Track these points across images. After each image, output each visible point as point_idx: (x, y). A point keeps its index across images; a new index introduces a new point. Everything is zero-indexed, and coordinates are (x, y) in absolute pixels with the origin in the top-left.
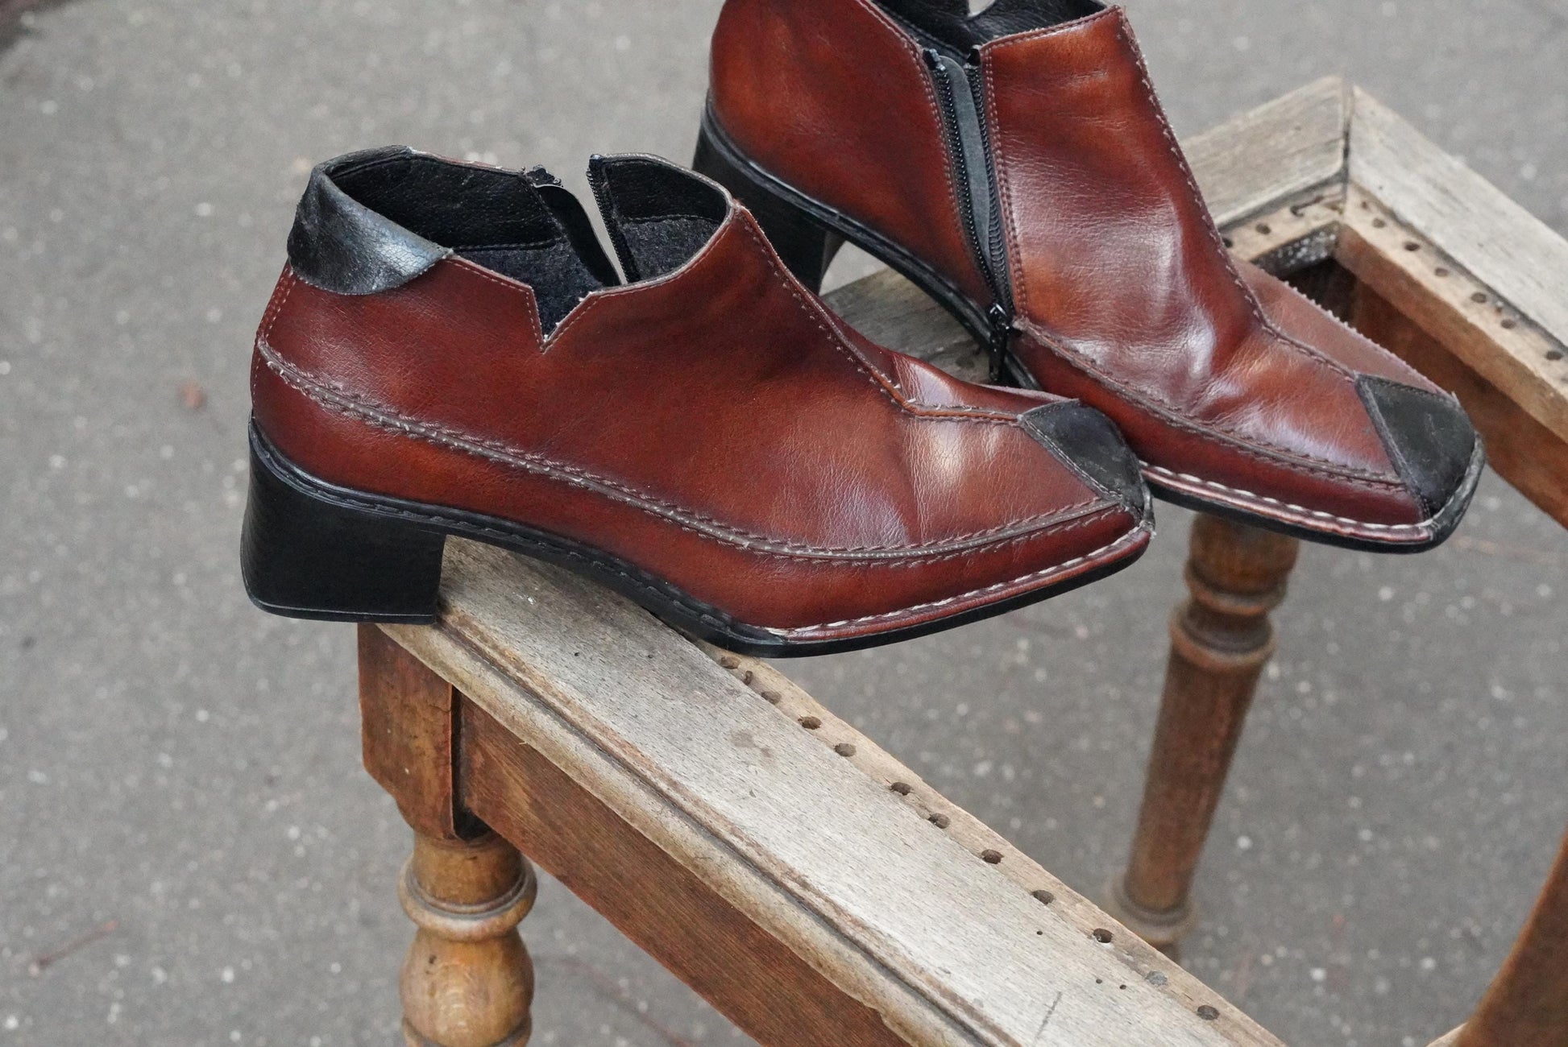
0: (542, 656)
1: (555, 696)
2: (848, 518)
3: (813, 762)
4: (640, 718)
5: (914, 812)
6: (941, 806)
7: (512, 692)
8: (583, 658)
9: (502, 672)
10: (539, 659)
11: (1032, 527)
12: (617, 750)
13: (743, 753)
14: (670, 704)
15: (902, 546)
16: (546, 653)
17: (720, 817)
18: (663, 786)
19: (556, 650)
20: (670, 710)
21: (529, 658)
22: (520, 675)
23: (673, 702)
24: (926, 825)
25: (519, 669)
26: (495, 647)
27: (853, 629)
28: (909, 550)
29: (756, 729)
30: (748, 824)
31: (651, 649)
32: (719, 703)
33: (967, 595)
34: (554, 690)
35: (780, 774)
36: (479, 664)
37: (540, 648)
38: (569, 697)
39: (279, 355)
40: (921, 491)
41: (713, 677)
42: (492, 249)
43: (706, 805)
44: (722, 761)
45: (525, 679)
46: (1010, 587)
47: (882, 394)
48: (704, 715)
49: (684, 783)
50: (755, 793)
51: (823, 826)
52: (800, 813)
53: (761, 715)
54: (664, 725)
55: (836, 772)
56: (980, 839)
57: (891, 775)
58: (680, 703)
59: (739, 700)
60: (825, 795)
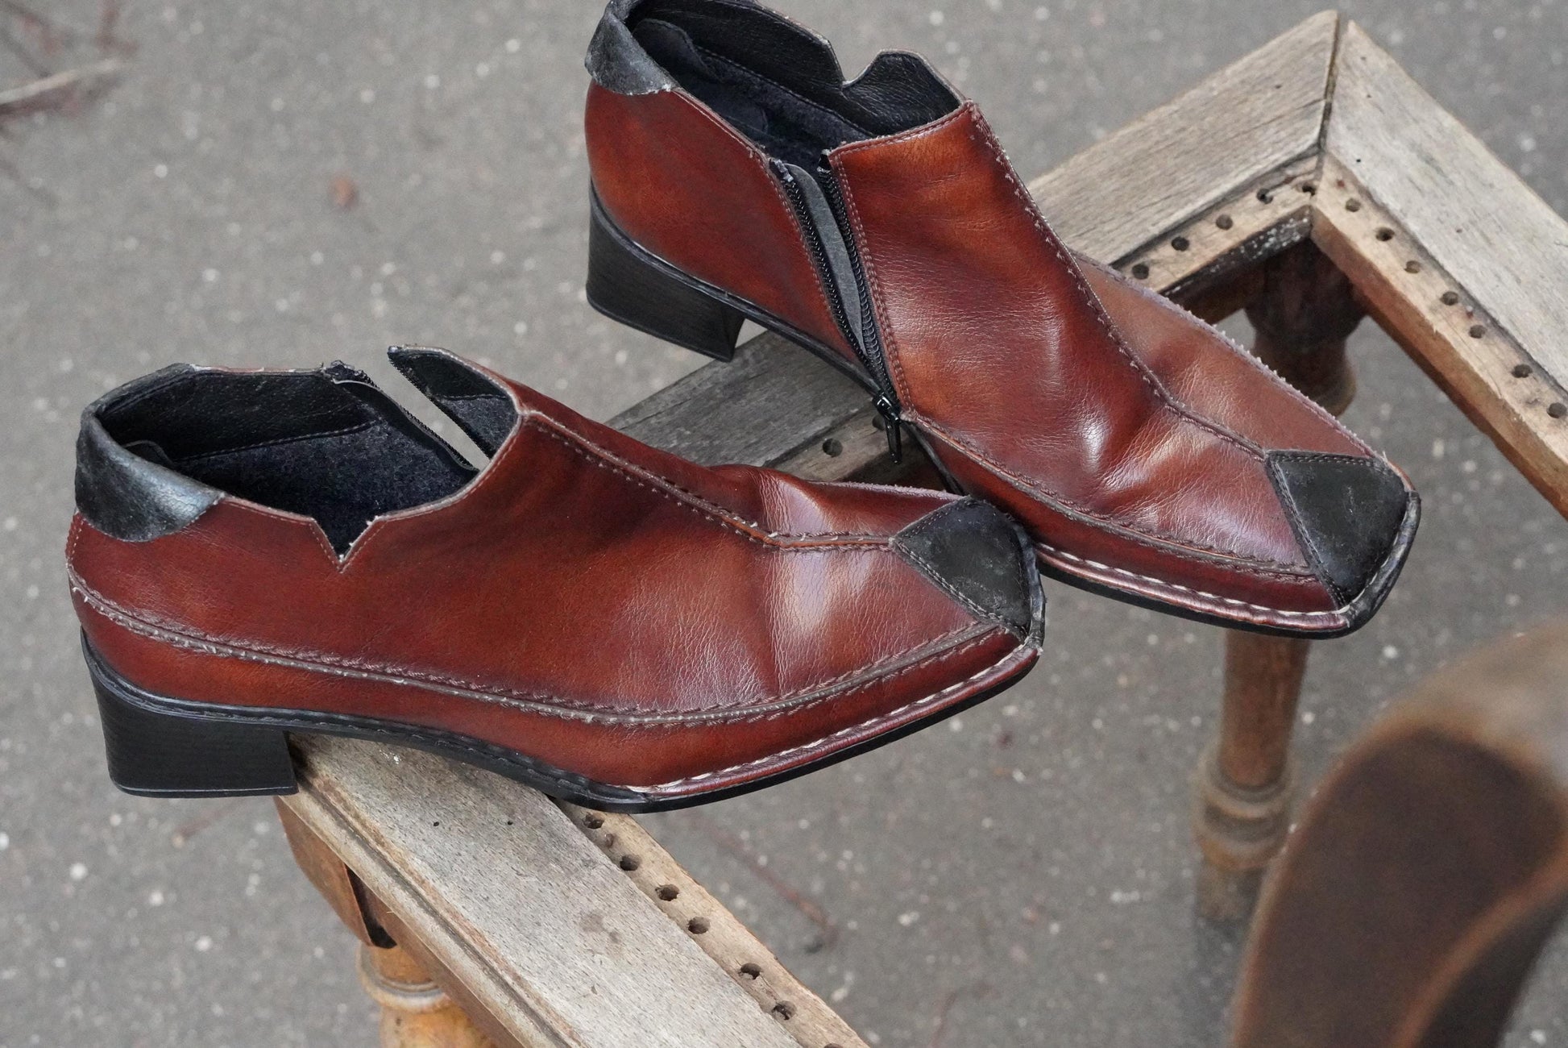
0: (401, 828)
1: (411, 874)
2: (701, 675)
3: (660, 948)
4: (492, 900)
5: (757, 1004)
6: (789, 991)
7: (374, 864)
8: (442, 828)
9: (364, 843)
10: (397, 831)
11: (902, 663)
12: (467, 937)
13: (591, 937)
14: (523, 881)
15: (760, 700)
16: (406, 823)
17: (559, 1018)
18: (509, 979)
19: (416, 820)
20: (522, 889)
21: (388, 830)
22: (379, 848)
23: (528, 879)
24: (766, 1020)
25: (378, 842)
26: (357, 817)
27: (718, 781)
28: (768, 704)
29: (607, 909)
30: (585, 1027)
31: (511, 813)
32: (573, 878)
33: (839, 734)
34: (410, 867)
35: (626, 963)
36: (344, 831)
37: (399, 817)
38: (424, 877)
39: (84, 581)
40: (780, 637)
41: (570, 846)
42: (305, 439)
43: (547, 1004)
44: (568, 950)
45: (384, 853)
46: (885, 721)
47: (738, 535)
48: (556, 893)
49: (527, 978)
50: (597, 989)
51: (661, 1027)
52: (640, 1011)
53: (615, 890)
54: (515, 908)
55: (683, 958)
56: (825, 1031)
57: (742, 955)
58: (534, 879)
59: (594, 872)
60: (667, 988)
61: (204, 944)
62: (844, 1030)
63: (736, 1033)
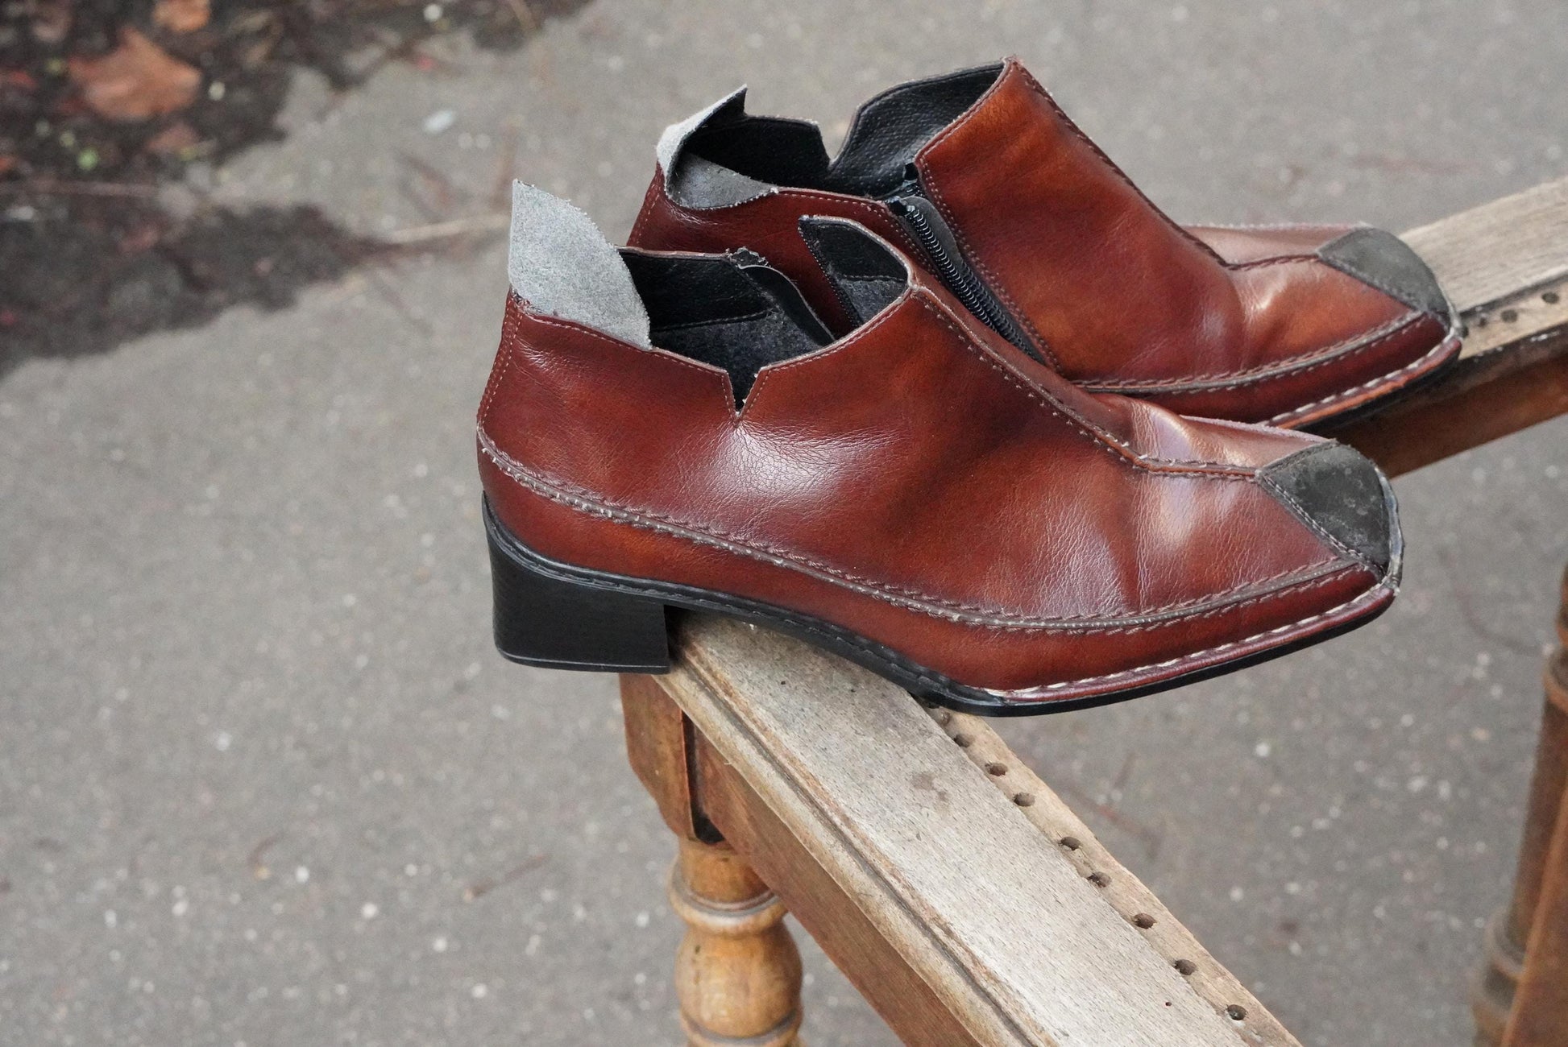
0: (749, 681)
1: (755, 722)
3: (985, 810)
4: (828, 751)
5: (1074, 868)
6: (1106, 864)
7: (719, 714)
8: (788, 687)
9: (712, 695)
10: (746, 684)
11: (1260, 592)
12: (801, 781)
13: (919, 793)
14: (861, 739)
15: (1120, 614)
16: (755, 679)
17: (882, 856)
18: (837, 820)
19: (764, 677)
20: (859, 745)
21: (738, 683)
22: (727, 698)
23: (865, 738)
24: (1082, 884)
25: (727, 693)
26: (709, 670)
27: (1073, 690)
28: (1128, 618)
29: (939, 772)
30: (906, 866)
31: (855, 683)
32: (908, 742)
33: (1194, 655)
34: (755, 716)
35: (951, 818)
36: (695, 684)
37: (750, 673)
38: (767, 725)
40: (1145, 554)
41: (909, 716)
43: (872, 843)
44: (897, 801)
45: (731, 703)
46: (1239, 647)
47: (1108, 451)
48: (891, 753)
49: (856, 819)
50: (921, 835)
51: (979, 875)
52: (961, 860)
53: (947, 758)
54: (850, 760)
55: (1007, 822)
56: (1138, 902)
57: (1064, 830)
58: (871, 739)
59: (929, 741)
60: (989, 844)
62: (1156, 904)
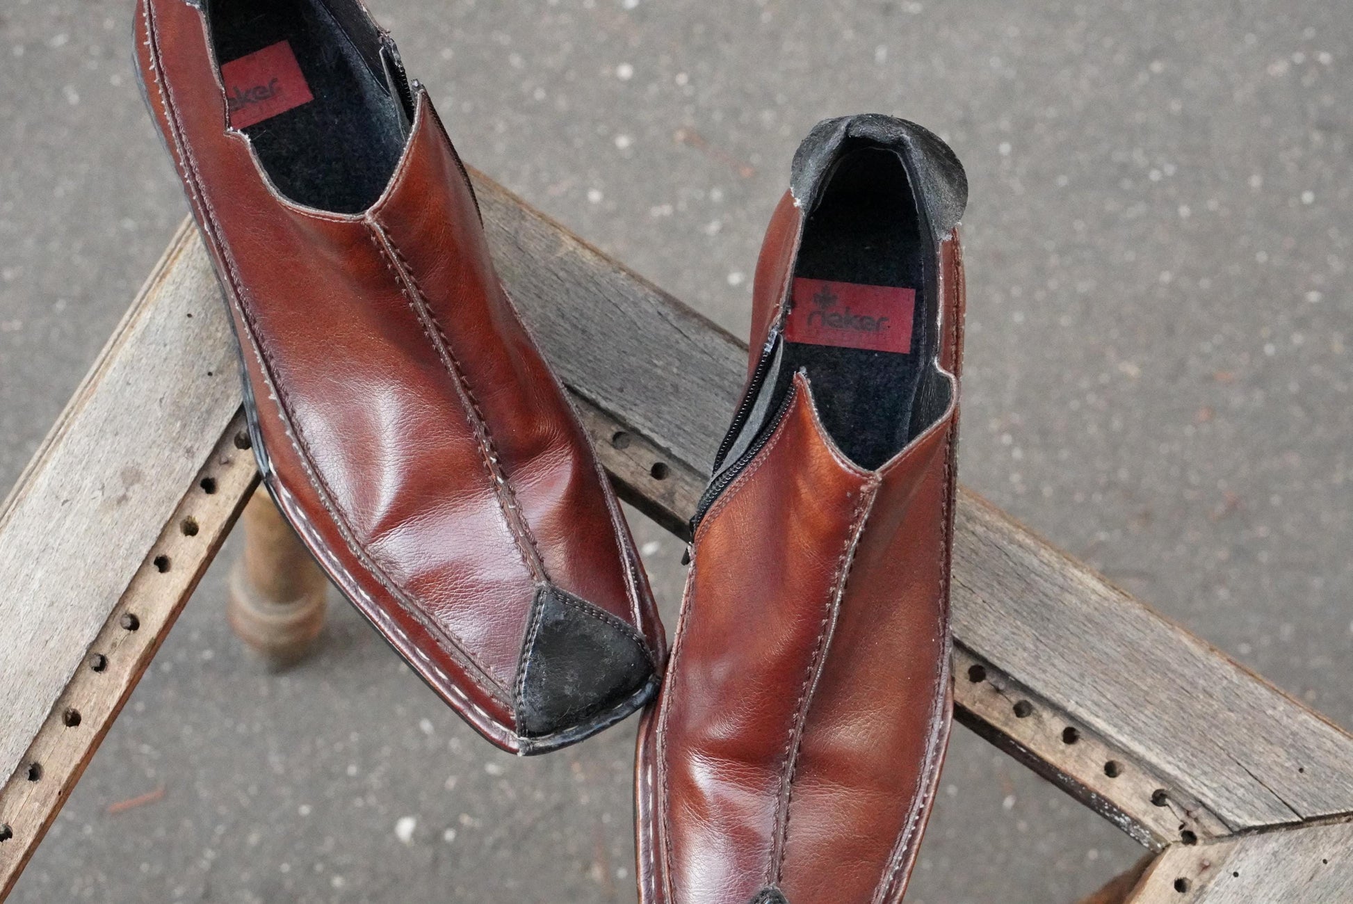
0: (177, 289)
3: (124, 540)
4: (128, 388)
5: (93, 639)
6: (122, 660)
8: (187, 321)
10: (172, 288)
13: (115, 481)
14: (156, 406)
16: (182, 291)
17: (30, 484)
19: (189, 297)
20: (147, 409)
23: (158, 409)
24: (79, 649)
29: (149, 484)
30: (26, 508)
31: (220, 371)
32: (171, 445)
35: (99, 518)
37: (187, 283)
38: (135, 324)
41: (203, 431)
44: (98, 467)
47: (477, 448)
48: (151, 438)
49: (62, 445)
50: (67, 505)
51: (45, 568)
52: (56, 546)
53: (170, 483)
54: (127, 409)
55: (119, 563)
56: (92, 704)
57: (146, 611)
58: (159, 414)
59: (183, 460)
60: (85, 561)
61: (595, 196)
62: (99, 719)
63: (58, 631)
